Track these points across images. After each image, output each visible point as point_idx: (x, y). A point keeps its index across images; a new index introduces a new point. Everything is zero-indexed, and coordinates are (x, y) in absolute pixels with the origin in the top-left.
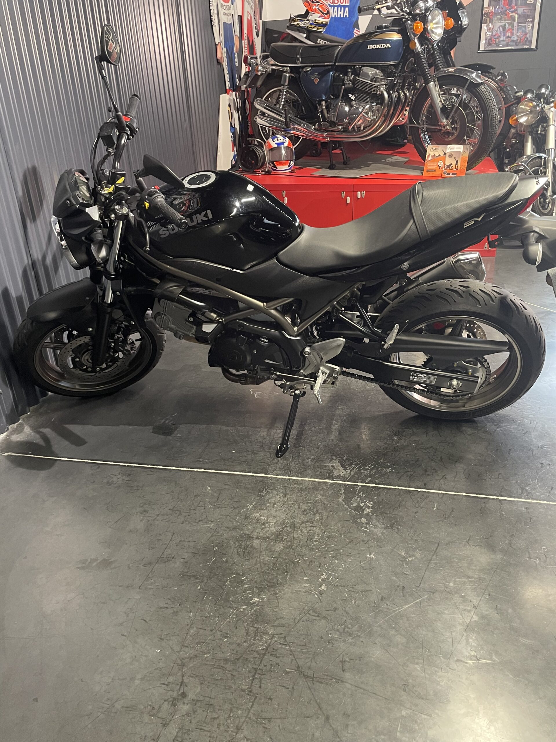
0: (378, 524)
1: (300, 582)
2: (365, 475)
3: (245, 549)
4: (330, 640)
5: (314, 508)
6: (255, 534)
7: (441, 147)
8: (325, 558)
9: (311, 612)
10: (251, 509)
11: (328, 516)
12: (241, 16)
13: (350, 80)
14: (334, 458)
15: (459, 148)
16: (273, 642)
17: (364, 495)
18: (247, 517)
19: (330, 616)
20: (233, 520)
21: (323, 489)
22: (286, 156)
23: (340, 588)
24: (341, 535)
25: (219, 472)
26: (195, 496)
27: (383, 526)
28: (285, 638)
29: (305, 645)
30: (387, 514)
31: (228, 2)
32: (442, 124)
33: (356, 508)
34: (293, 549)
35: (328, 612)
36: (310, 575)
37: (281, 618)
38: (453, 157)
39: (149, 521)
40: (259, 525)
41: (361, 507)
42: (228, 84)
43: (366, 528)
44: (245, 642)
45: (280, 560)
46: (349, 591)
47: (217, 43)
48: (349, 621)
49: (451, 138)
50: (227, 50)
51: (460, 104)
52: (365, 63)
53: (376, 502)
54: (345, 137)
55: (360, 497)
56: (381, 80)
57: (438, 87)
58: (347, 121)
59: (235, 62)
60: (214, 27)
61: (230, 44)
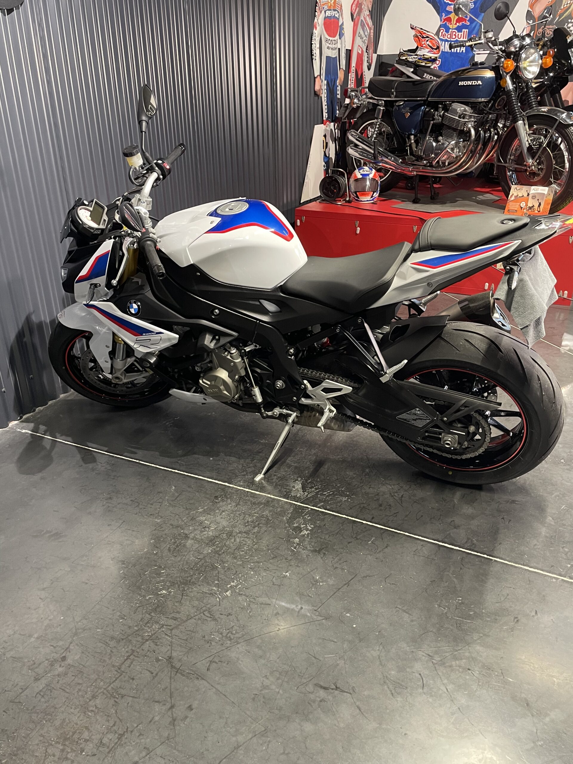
0: (308, 546)
1: (211, 585)
2: (320, 500)
3: (177, 546)
4: (210, 640)
5: (257, 521)
6: (193, 535)
7: (525, 188)
8: (244, 568)
9: (206, 613)
10: (201, 512)
11: (266, 531)
12: (350, 50)
13: (440, 116)
14: (299, 479)
15: (543, 190)
16: (160, 631)
17: (309, 518)
18: (193, 519)
19: (222, 619)
20: (180, 520)
21: (273, 506)
22: (369, 188)
23: (243, 597)
24: (268, 550)
25: (190, 475)
26: (159, 492)
27: (312, 549)
28: (171, 630)
29: (186, 640)
30: (321, 538)
31: (334, 37)
32: (527, 164)
33: (295, 529)
34: (219, 555)
35: (220, 616)
36: (222, 580)
37: (179, 612)
38: (537, 199)
39: (109, 507)
40: (200, 528)
41: (301, 528)
42: (325, 115)
43: (295, 548)
44: (136, 626)
45: (203, 561)
46: (250, 601)
47: (316, 76)
48: (235, 627)
49: (536, 179)
50: (328, 83)
51: (548, 145)
52: (456, 99)
53: (317, 526)
54: (430, 172)
55: (304, 519)
56: (470, 117)
57: (527, 126)
58: (433, 155)
59: (337, 94)
60: (314, 61)
61: (333, 77)
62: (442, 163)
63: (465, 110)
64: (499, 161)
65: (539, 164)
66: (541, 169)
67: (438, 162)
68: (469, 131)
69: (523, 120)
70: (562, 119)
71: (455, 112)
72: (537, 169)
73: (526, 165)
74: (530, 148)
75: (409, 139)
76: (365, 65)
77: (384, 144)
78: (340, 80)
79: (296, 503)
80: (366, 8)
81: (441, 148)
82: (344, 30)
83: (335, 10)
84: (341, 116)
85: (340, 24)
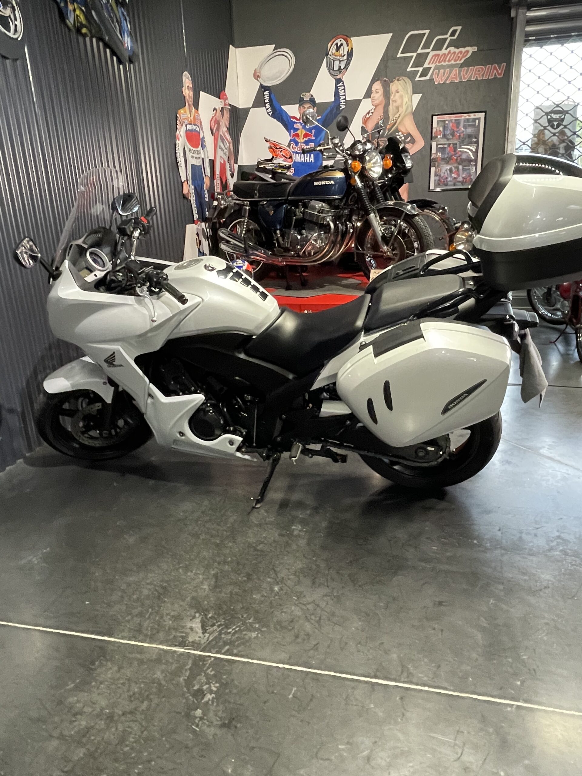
0: (215, 719)
2: (224, 642)
10: (71, 690)
11: (158, 705)
12: (213, 160)
14: (197, 615)
21: (167, 663)
24: (162, 736)
27: (219, 723)
30: (230, 703)
31: (197, 147)
32: (383, 250)
33: (196, 694)
40: (69, 716)
41: (203, 691)
42: (196, 216)
43: (197, 726)
47: (183, 181)
50: (195, 188)
51: (399, 233)
52: (313, 197)
53: (223, 683)
54: (297, 262)
55: (207, 675)
56: (328, 212)
57: (378, 218)
58: (299, 247)
59: (205, 198)
60: (179, 168)
61: (200, 183)
62: (308, 253)
63: (322, 206)
64: (358, 249)
65: (393, 250)
66: (395, 255)
67: (304, 252)
68: (329, 225)
69: (374, 213)
70: (408, 211)
71: (314, 208)
72: (391, 254)
73: (382, 252)
74: (383, 237)
75: (276, 233)
76: (228, 173)
77: (253, 240)
78: (207, 185)
79: (196, 652)
80: (224, 125)
81: (306, 240)
82: (206, 142)
83: (195, 125)
84: (210, 217)
85: (201, 137)
